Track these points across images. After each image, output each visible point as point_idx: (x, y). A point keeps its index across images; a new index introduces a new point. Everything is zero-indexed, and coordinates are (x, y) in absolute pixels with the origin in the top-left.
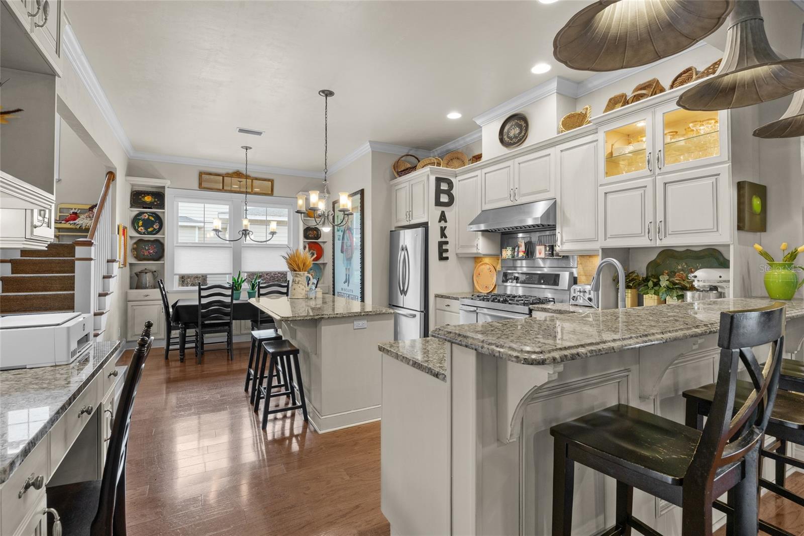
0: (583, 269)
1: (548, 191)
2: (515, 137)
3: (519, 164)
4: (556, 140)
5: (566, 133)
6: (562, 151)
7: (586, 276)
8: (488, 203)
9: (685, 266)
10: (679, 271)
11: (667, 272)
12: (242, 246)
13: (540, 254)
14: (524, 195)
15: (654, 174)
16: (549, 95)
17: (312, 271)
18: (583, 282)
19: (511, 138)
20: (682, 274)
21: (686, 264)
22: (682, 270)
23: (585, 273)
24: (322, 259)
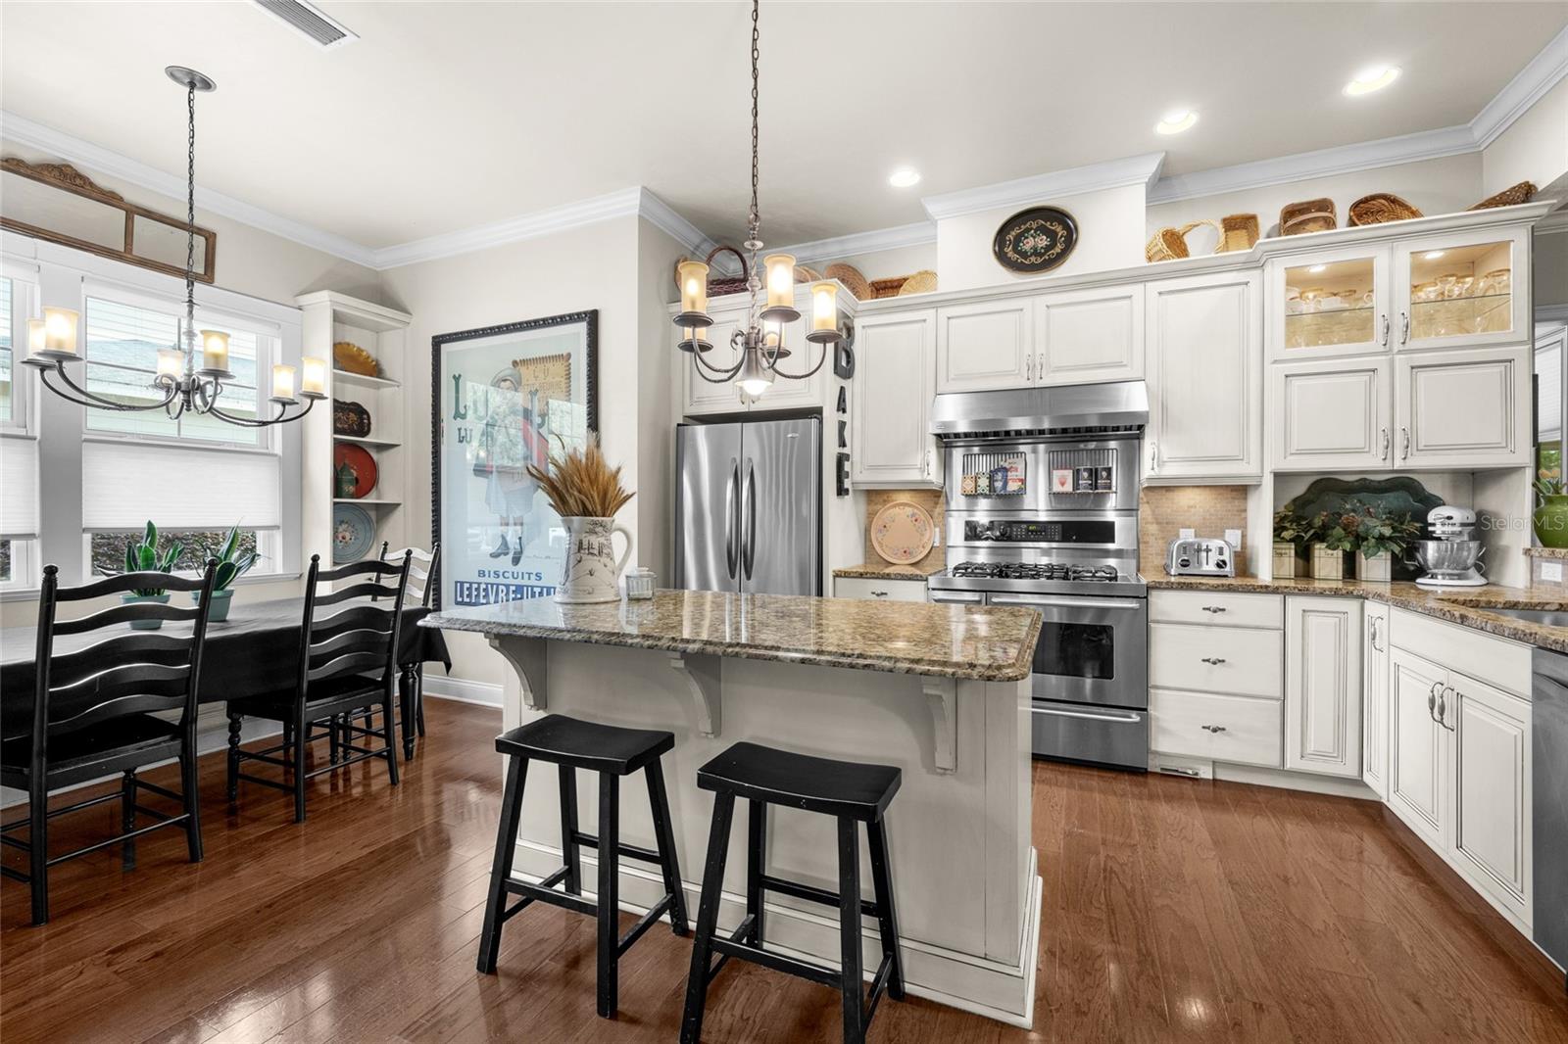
0: (1153, 511)
1: (1125, 366)
2: (1036, 252)
3: (1048, 307)
4: (1144, 272)
5: (1175, 260)
6: (1160, 293)
7: (1158, 523)
8: (953, 379)
9: (1358, 505)
10: (1347, 512)
11: (1325, 513)
12: (84, 437)
13: (1063, 484)
14: (1059, 369)
15: (1391, 350)
16: (1128, 186)
17: (344, 526)
18: (1153, 535)
19: (1024, 255)
20: (1353, 517)
21: (1360, 501)
22: (1354, 511)
23: (1156, 519)
24: (374, 493)
